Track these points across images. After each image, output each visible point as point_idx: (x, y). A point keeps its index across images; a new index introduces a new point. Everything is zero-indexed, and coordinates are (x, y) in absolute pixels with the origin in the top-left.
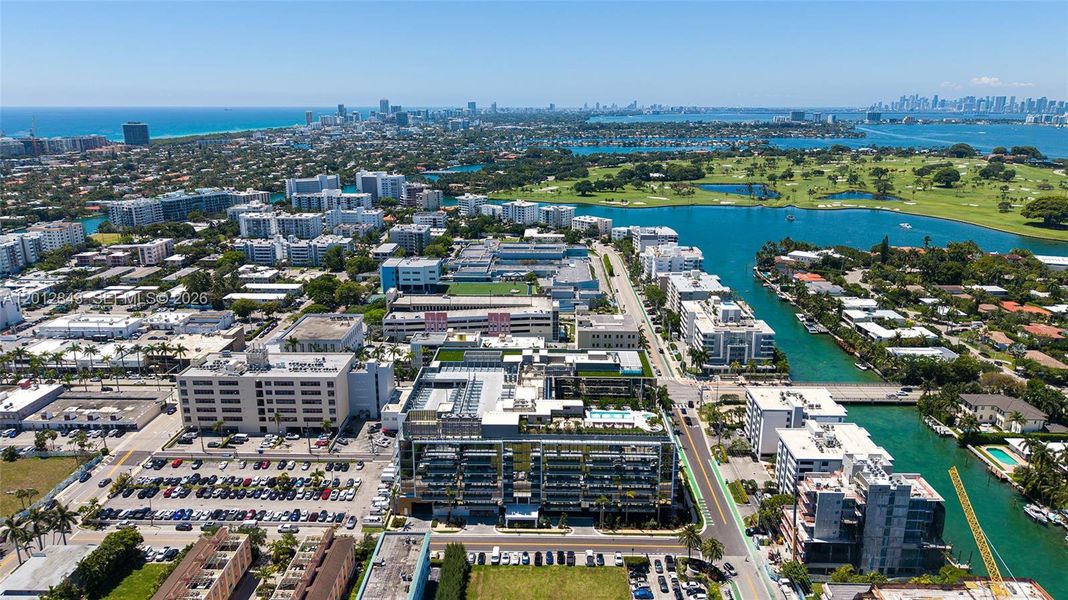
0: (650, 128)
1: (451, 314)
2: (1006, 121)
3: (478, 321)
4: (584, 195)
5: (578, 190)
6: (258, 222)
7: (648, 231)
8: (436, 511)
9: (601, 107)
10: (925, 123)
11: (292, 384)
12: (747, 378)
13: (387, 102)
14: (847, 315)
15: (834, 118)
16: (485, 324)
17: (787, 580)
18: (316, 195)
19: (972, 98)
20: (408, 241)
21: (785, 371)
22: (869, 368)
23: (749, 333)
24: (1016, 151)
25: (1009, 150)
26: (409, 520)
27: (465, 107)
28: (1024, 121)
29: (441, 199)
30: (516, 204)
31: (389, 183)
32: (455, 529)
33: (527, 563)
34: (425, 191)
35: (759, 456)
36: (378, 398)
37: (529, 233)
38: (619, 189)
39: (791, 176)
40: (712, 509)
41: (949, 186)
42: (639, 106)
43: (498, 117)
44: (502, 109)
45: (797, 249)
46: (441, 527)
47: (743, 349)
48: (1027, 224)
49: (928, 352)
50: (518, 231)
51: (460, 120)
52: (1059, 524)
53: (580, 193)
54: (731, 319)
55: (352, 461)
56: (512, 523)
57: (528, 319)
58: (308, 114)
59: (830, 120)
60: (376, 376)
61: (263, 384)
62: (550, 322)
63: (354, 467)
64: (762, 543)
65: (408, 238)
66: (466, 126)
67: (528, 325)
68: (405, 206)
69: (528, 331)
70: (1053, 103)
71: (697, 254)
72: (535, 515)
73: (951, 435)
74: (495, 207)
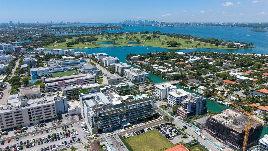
0: (72, 28)
1: (66, 81)
2: (149, 26)
3: (75, 82)
4: (69, 46)
5: (67, 45)
7: (99, 54)
8: (104, 130)
9: (52, 22)
10: (134, 26)
11: (40, 108)
12: (145, 84)
14: (154, 68)
15: (115, 25)
17: (186, 122)
19: (140, 21)
20: (30, 63)
21: (152, 81)
22: (165, 78)
23: (144, 75)
24: (157, 32)
25: (155, 32)
26: (98, 134)
27: (9, 23)
28: (152, 25)
29: (27, 50)
30: (56, 50)
31: (7, 46)
32: (112, 133)
33: (135, 135)
34: (22, 48)
35: (161, 99)
36: (64, 107)
37: (64, 57)
38: (78, 44)
39: (117, 39)
40: (161, 112)
41: (149, 40)
42: (64, 22)
44: (21, 23)
45: (133, 56)
46: (108, 133)
47: (143, 78)
48: (168, 46)
49: (174, 73)
50: (60, 57)
51: (11, 27)
52: (214, 100)
53: (68, 46)
54: (138, 72)
55: (68, 125)
56: (125, 127)
57: (88, 79)
59: (114, 26)
60: (64, 101)
61: (31, 110)
62: (94, 79)
63: (70, 126)
64: (176, 116)
65: (29, 62)
66: (14, 28)
67: (88, 81)
68: (15, 53)
69: (89, 83)
70: (155, 22)
71: (116, 59)
72: (129, 124)
73: (188, 88)
74: (48, 51)
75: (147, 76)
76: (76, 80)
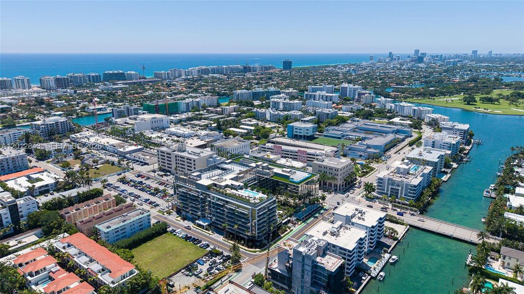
1: (284, 147)
3: (294, 152)
5: (465, 101)
6: (275, 102)
8: (183, 213)
12: (393, 206)
13: (419, 50)
16: (296, 154)
18: (315, 94)
23: (402, 181)
30: (401, 104)
32: (181, 220)
34: (366, 95)
37: (394, 119)
43: (490, 59)
46: (179, 218)
47: (398, 190)
54: (402, 173)
56: (198, 224)
58: (371, 56)
61: (177, 156)
68: (356, 101)
72: (206, 224)
74: (392, 105)
75: (411, 190)
76: (296, 149)
